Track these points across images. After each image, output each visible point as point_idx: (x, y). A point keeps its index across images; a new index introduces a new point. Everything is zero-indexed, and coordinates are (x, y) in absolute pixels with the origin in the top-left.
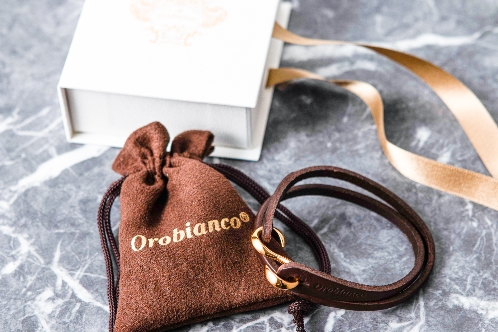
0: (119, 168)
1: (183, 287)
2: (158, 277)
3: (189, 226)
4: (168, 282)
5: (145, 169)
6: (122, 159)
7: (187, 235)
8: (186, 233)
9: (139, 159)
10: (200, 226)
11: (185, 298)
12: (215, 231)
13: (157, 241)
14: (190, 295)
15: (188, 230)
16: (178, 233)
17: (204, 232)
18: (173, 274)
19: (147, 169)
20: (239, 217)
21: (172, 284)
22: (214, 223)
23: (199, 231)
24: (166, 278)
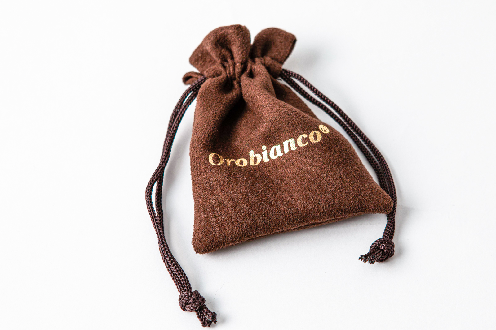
0: (197, 63)
1: (260, 204)
2: (236, 193)
3: (266, 150)
4: (246, 199)
5: (224, 75)
6: (200, 55)
7: (264, 159)
8: (262, 157)
9: (219, 61)
10: (275, 149)
11: (263, 215)
12: (291, 151)
13: (234, 162)
14: (268, 213)
15: (265, 153)
16: (254, 156)
17: (279, 154)
18: (251, 191)
19: (226, 74)
20: (319, 130)
21: (250, 201)
22: (289, 143)
23: (275, 154)
24: (243, 195)
